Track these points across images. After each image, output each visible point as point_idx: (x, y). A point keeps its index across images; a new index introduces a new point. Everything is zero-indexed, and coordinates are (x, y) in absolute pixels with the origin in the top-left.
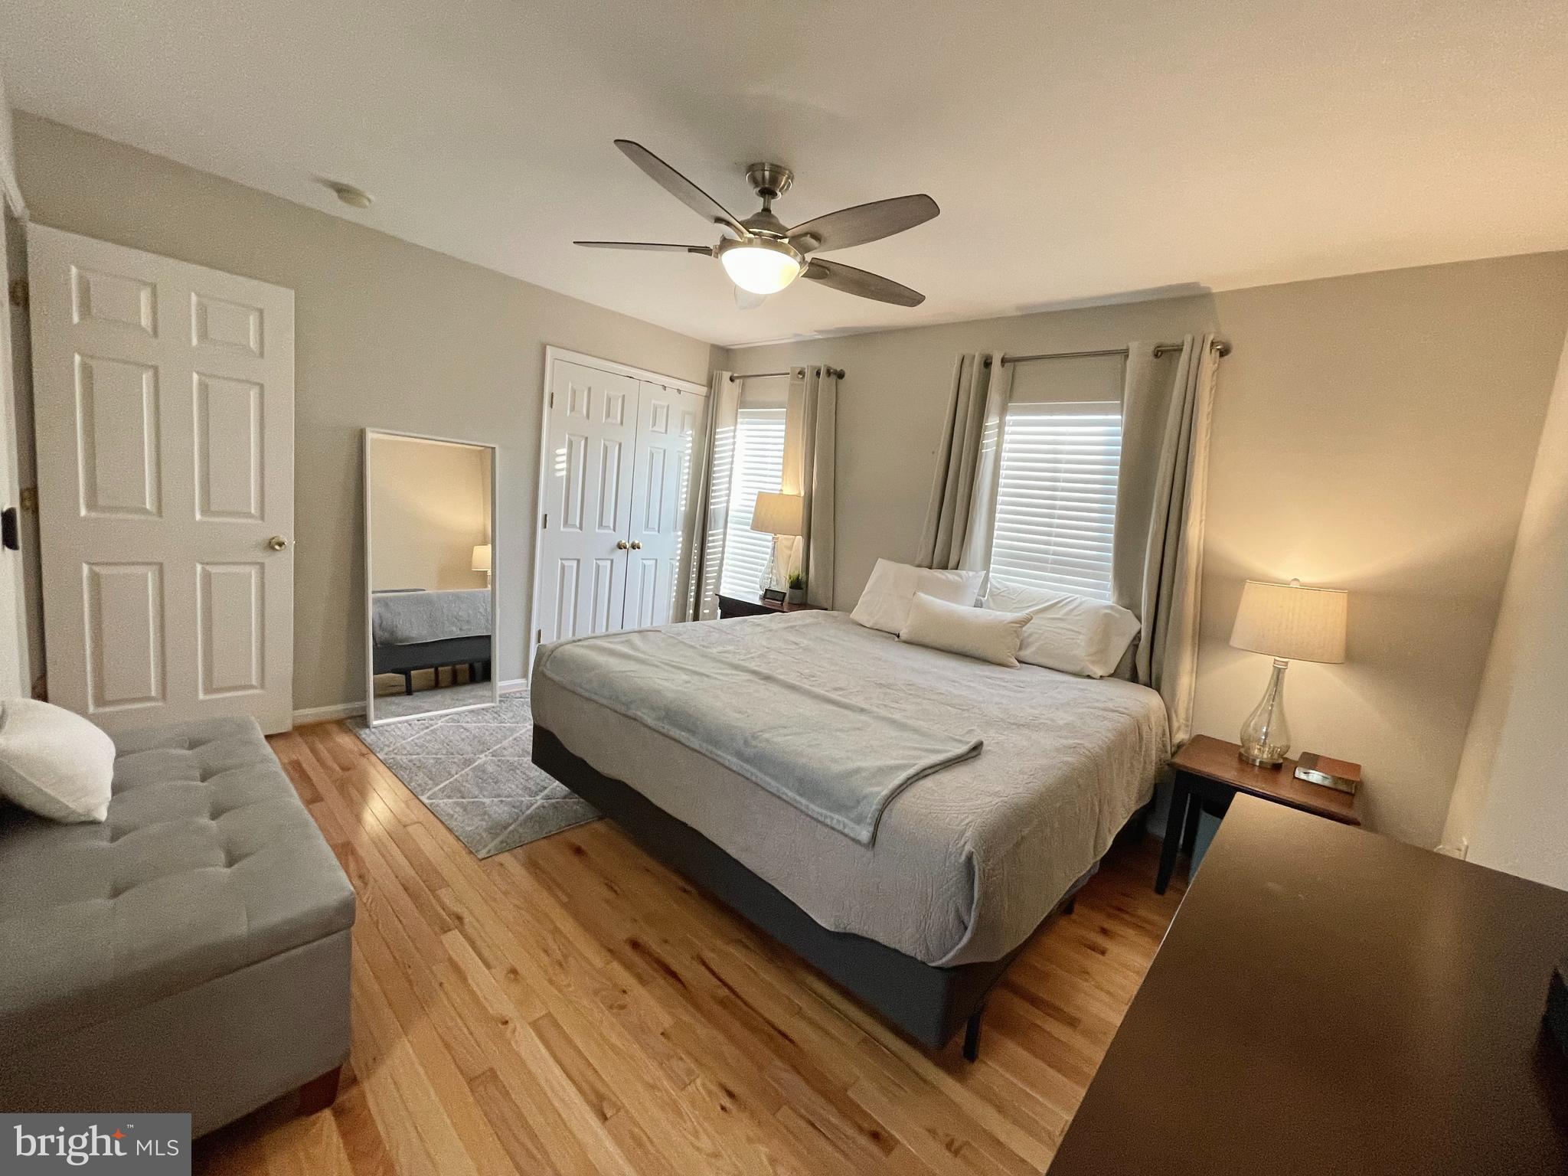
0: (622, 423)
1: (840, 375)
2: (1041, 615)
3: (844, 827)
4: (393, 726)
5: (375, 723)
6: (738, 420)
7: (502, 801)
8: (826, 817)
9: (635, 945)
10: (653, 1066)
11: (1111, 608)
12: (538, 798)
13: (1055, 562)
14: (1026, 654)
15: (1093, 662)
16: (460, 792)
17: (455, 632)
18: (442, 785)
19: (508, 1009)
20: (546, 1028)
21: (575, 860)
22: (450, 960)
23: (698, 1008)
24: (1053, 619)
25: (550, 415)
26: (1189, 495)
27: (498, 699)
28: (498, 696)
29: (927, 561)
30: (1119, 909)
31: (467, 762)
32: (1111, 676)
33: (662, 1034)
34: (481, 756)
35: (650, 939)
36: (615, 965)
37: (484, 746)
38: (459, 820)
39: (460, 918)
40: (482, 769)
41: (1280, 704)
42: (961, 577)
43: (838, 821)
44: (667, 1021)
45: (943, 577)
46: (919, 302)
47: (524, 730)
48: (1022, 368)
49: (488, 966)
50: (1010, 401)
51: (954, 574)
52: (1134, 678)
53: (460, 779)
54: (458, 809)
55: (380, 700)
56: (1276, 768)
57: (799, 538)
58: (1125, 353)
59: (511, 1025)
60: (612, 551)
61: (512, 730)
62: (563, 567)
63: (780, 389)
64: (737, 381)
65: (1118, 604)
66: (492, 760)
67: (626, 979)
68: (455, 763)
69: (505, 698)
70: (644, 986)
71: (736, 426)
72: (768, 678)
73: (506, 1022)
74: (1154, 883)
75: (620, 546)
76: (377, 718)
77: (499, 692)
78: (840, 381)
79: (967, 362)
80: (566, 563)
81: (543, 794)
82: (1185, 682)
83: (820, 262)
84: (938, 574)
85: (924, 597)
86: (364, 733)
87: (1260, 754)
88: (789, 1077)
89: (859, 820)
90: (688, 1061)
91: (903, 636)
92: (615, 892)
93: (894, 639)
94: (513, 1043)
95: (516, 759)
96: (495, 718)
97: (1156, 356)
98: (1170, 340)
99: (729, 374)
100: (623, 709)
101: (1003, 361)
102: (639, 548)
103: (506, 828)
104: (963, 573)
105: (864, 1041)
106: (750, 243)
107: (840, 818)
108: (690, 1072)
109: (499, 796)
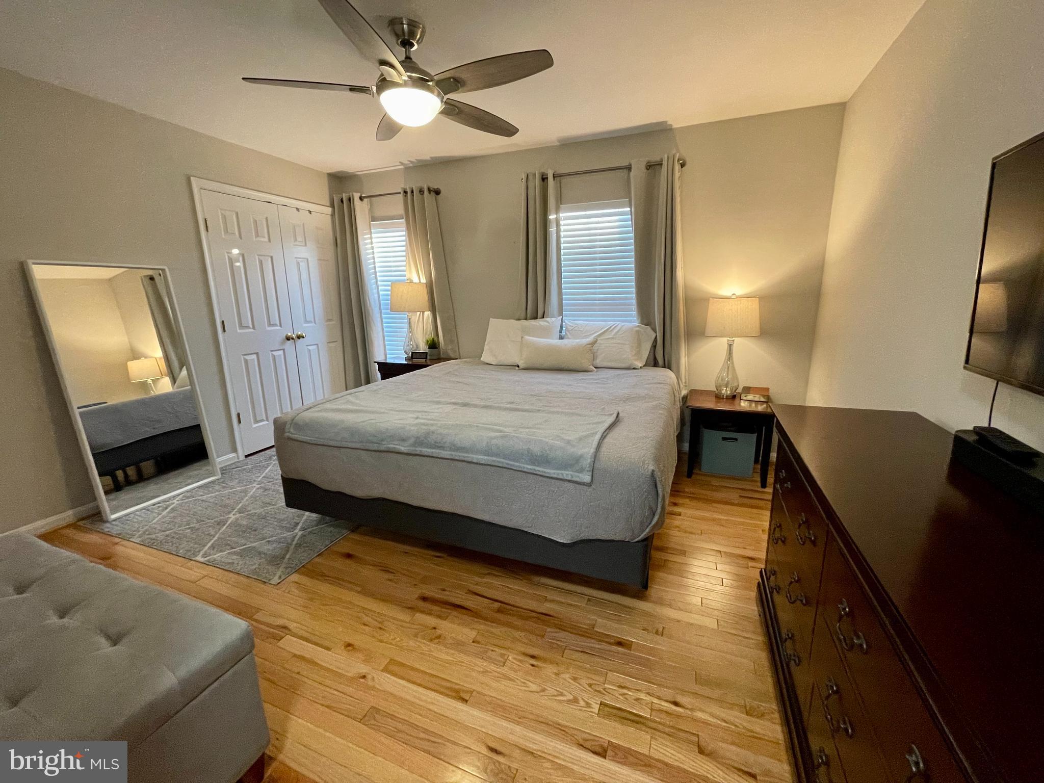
0: (270, 241)
1: (437, 192)
2: (602, 338)
3: (572, 477)
4: (132, 516)
5: (113, 517)
6: (372, 230)
7: (269, 541)
8: (558, 474)
9: (424, 599)
10: (479, 662)
11: (638, 326)
12: (296, 531)
13: (600, 305)
14: (598, 362)
15: (636, 360)
16: (229, 545)
17: (149, 432)
18: (209, 545)
19: (363, 669)
20: (394, 668)
21: (348, 561)
22: (295, 656)
23: (486, 619)
24: (609, 338)
25: (207, 238)
26: (675, 252)
27: (219, 472)
28: (219, 470)
29: (523, 315)
30: (678, 491)
31: (221, 523)
32: (644, 366)
33: (473, 642)
34: (230, 516)
35: (431, 591)
36: (418, 615)
37: (227, 508)
38: (241, 564)
39: (285, 628)
40: (235, 524)
41: (733, 363)
42: (548, 322)
43: (567, 474)
44: (473, 634)
45: (538, 324)
46: (514, 133)
47: (254, 490)
48: (564, 180)
49: (328, 649)
50: (561, 204)
51: (544, 321)
52: (656, 364)
53: (222, 536)
54: (235, 557)
55: (112, 496)
56: (734, 397)
57: (428, 314)
58: (629, 168)
59: (369, 677)
60: (283, 343)
61: (245, 492)
62: (246, 361)
63: (397, 205)
64: (365, 200)
65: (641, 323)
66: (241, 516)
67: (431, 621)
68: (210, 526)
69: (224, 471)
70: (445, 620)
71: (371, 235)
72: (465, 405)
73: (364, 677)
74: (686, 474)
75: (288, 339)
76: (114, 511)
77: (219, 467)
78: (437, 196)
79: (531, 178)
80: (247, 357)
81: (299, 527)
82: (683, 360)
83: (453, 103)
84: (533, 322)
85: (529, 338)
86: (106, 527)
87: (726, 391)
88: (562, 635)
89: (581, 470)
90: (497, 650)
91: (521, 366)
92: (392, 573)
93: (515, 369)
94: (378, 686)
95: (262, 510)
96: (224, 487)
97: (648, 169)
98: (655, 158)
99: (359, 195)
100: (375, 447)
101: (554, 177)
102: (303, 337)
103: (283, 558)
104: (548, 319)
105: (589, 600)
106: (405, 84)
107: (567, 472)
108: (502, 655)
109: (264, 539)
